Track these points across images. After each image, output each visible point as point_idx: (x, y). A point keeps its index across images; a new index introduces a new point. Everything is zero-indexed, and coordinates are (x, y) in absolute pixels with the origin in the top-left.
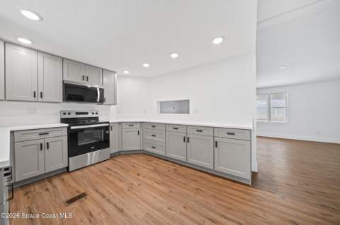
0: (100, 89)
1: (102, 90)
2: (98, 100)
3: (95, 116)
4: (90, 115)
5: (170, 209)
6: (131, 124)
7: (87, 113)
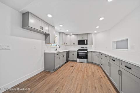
0: (86, 40)
1: (87, 41)
2: (85, 44)
3: (86, 49)
4: (85, 48)
5: (78, 80)
6: (95, 53)
7: (84, 48)
